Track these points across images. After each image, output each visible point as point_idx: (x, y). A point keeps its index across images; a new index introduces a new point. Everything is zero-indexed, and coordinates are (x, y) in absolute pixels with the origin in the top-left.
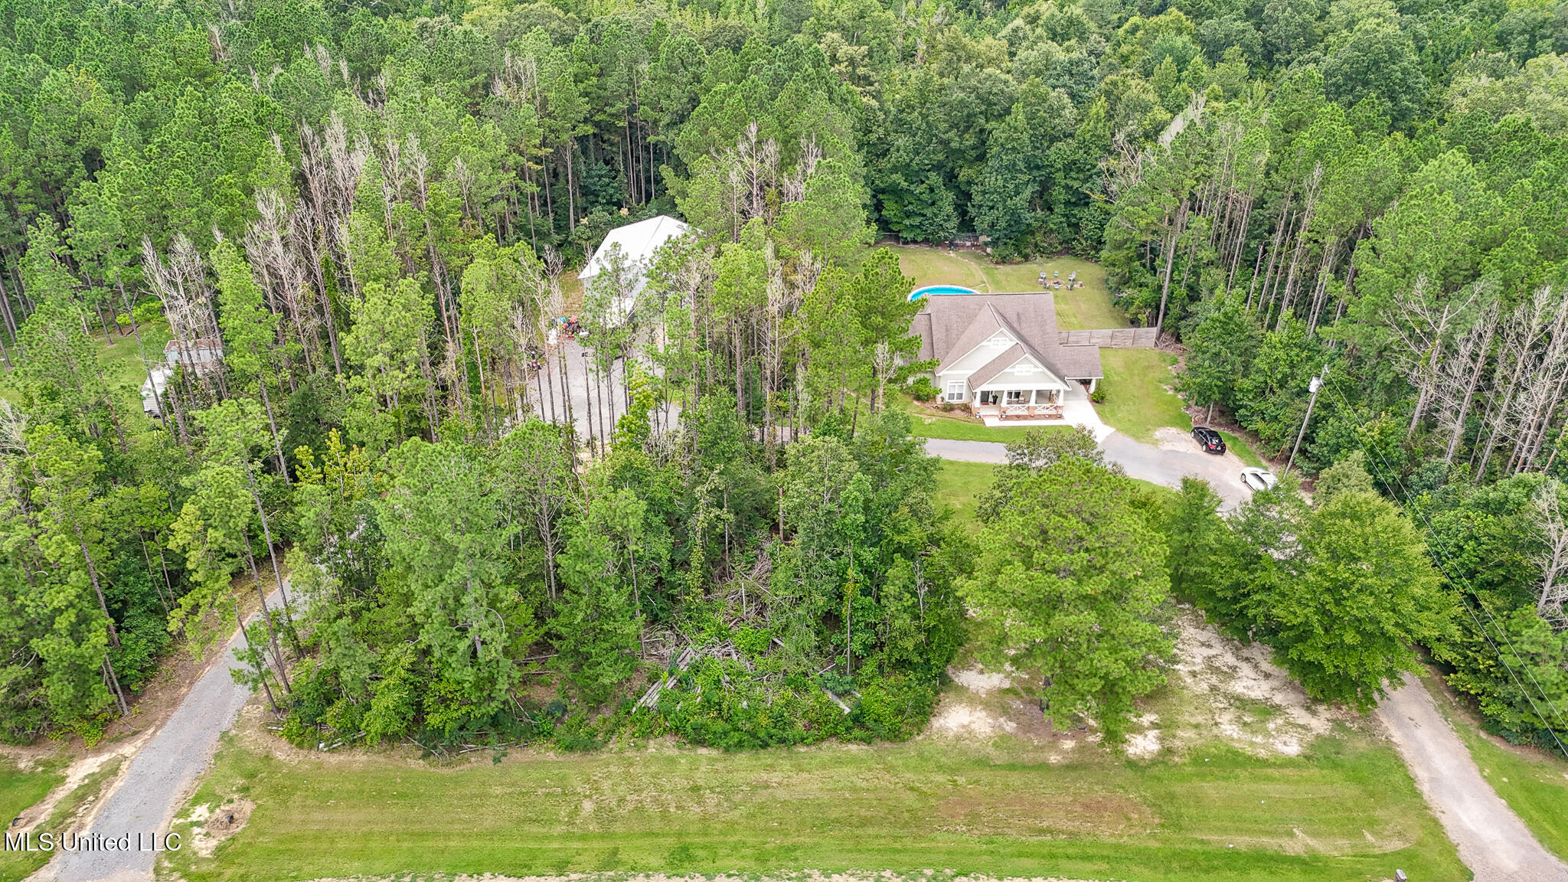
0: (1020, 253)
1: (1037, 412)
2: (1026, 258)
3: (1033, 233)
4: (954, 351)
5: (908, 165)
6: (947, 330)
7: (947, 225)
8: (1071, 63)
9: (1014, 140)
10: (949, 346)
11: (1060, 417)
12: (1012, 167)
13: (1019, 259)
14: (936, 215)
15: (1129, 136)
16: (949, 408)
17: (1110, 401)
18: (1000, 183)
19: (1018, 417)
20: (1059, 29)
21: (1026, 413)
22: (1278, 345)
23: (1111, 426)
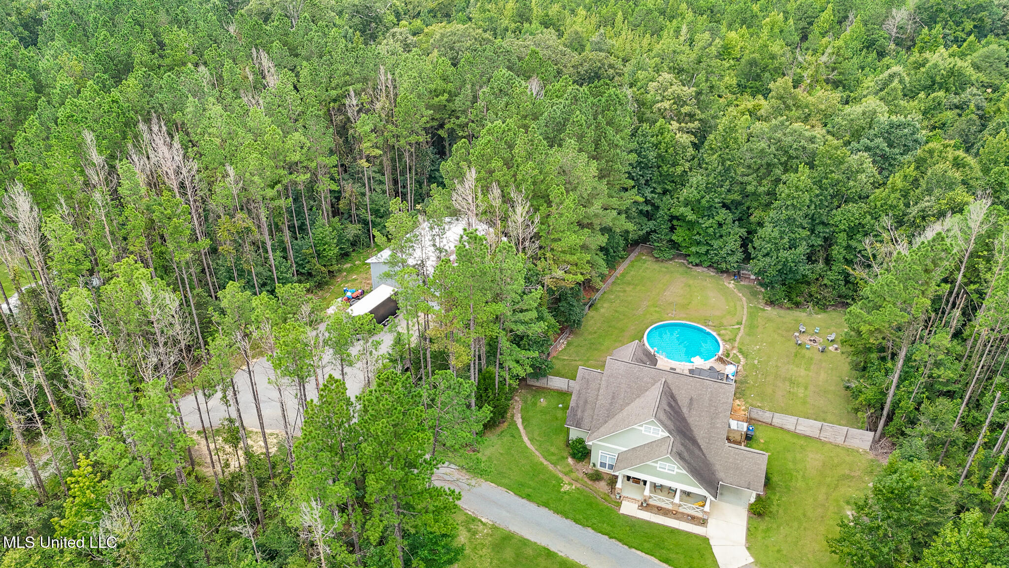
0: (790, 300)
1: (681, 510)
2: (797, 305)
3: (809, 284)
4: (611, 422)
5: (699, 201)
6: (613, 398)
7: (730, 259)
8: (892, 125)
9: (793, 198)
10: (610, 415)
11: (703, 522)
12: (790, 221)
13: (788, 305)
14: (721, 248)
15: (923, 211)
16: (596, 477)
17: (772, 516)
18: (776, 234)
19: (660, 510)
20: (938, 79)
21: (670, 507)
22: (954, 547)
23: (752, 554)
